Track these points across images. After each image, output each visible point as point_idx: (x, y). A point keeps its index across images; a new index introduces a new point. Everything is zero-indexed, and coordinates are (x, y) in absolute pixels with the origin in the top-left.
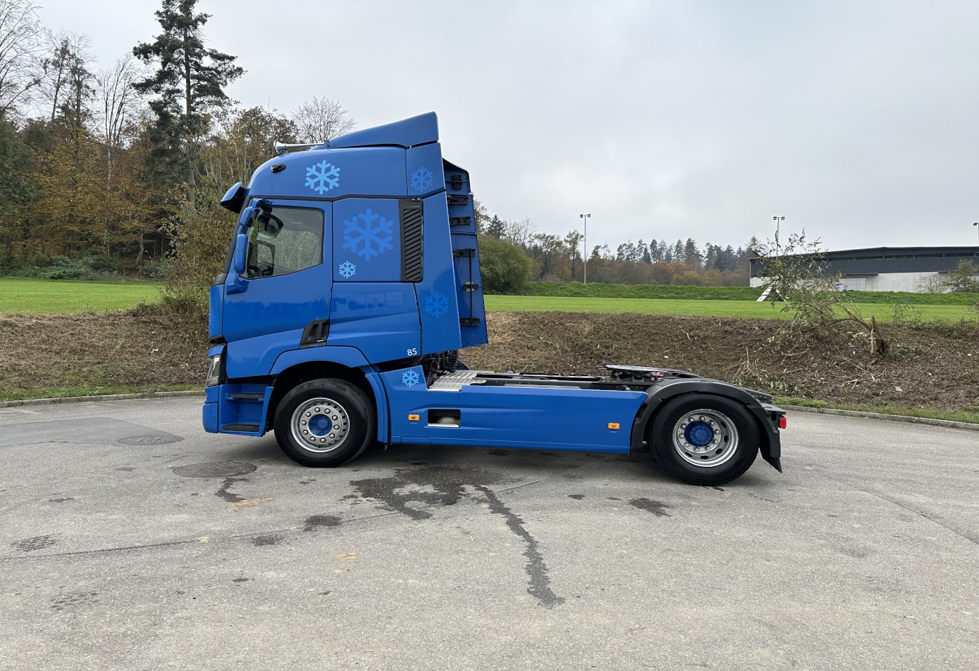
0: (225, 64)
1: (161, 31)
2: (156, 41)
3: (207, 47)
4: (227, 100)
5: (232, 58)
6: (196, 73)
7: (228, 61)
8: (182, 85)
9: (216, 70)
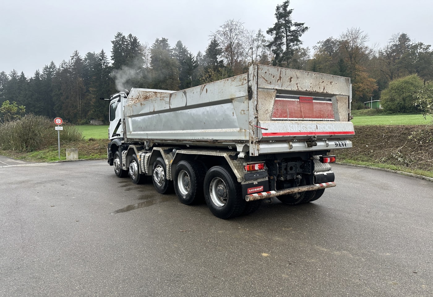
0: (301, 27)
1: (276, 21)
2: (274, 25)
3: (293, 22)
4: (301, 42)
5: (303, 24)
6: (289, 34)
7: (302, 25)
8: (284, 40)
9: (297, 31)
